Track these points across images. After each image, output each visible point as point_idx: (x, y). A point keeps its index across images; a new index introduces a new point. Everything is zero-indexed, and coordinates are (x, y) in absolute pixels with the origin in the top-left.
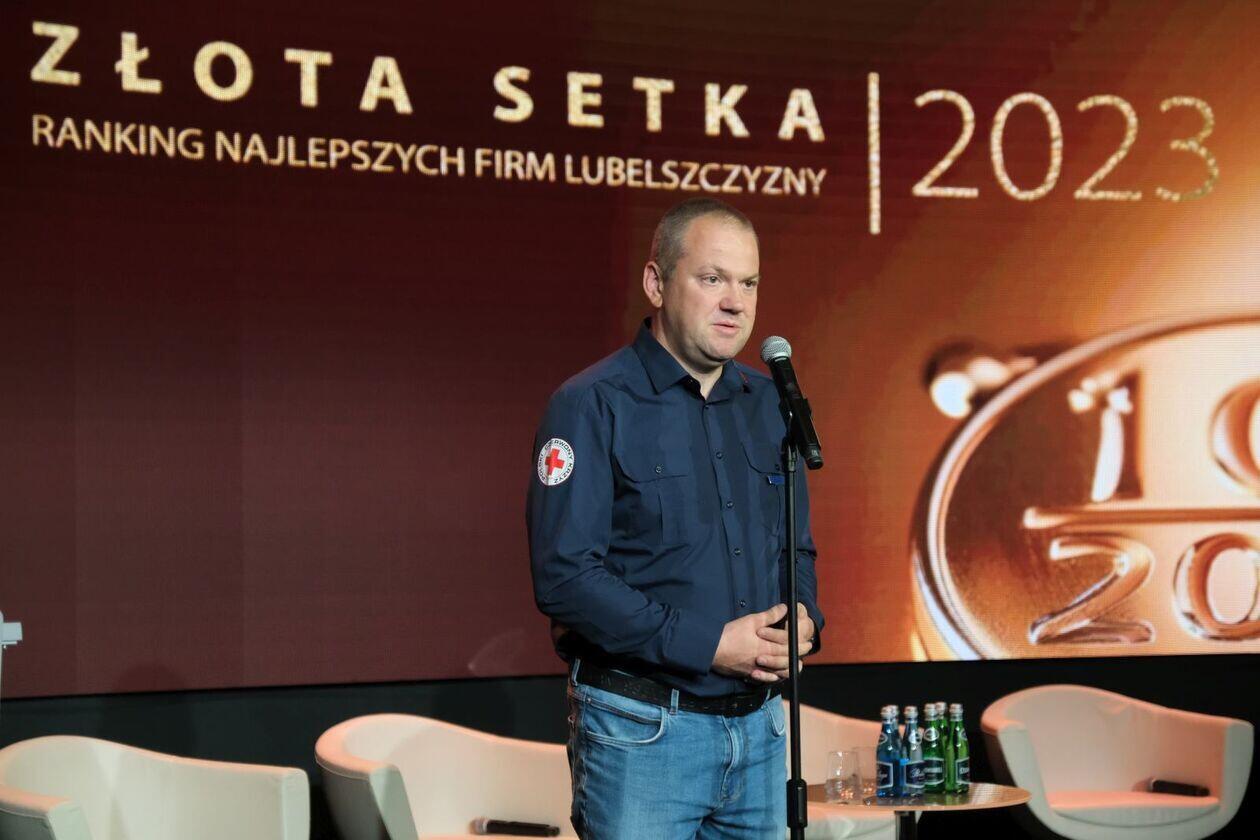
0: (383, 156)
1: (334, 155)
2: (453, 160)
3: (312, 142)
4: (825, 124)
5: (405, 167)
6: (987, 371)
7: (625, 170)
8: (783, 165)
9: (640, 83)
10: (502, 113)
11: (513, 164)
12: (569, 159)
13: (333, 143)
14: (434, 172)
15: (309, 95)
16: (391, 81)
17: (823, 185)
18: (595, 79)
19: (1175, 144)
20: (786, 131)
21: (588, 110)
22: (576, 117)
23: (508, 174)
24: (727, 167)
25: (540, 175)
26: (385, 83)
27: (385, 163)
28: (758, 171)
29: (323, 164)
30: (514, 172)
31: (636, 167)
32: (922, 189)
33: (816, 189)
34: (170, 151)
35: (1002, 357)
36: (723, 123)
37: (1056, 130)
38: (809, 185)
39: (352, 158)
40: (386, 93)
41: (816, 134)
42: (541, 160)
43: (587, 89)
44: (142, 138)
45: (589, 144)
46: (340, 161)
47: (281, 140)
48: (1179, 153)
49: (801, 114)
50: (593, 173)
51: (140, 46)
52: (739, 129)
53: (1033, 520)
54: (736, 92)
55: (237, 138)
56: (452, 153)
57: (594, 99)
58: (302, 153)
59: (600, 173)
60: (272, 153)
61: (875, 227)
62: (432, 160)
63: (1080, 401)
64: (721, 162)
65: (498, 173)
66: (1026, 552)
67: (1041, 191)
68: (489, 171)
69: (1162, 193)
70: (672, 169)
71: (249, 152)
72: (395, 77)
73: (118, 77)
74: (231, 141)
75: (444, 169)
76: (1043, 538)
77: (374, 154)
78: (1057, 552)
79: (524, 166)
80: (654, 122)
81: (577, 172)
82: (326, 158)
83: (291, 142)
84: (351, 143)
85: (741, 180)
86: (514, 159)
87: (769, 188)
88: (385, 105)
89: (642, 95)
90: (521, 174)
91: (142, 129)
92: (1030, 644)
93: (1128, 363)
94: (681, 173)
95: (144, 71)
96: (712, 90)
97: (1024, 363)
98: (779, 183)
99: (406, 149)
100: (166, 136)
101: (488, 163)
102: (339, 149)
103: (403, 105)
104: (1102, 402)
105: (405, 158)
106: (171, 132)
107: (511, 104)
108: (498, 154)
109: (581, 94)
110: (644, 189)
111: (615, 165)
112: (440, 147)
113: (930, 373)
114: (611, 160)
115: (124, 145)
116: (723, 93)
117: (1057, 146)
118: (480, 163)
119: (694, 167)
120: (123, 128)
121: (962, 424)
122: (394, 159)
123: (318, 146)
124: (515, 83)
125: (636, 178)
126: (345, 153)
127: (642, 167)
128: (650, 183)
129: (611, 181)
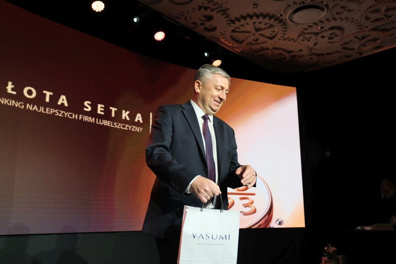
0: (61, 113)
1: (51, 112)
2: (75, 116)
3: (47, 109)
4: (143, 120)
5: (66, 116)
7: (107, 123)
8: (136, 126)
9: (111, 108)
10: (85, 109)
11: (86, 118)
12: (97, 119)
13: (52, 109)
14: (71, 118)
15: (47, 100)
16: (64, 100)
17: (142, 130)
18: (103, 106)
20: (136, 120)
21: (101, 111)
22: (99, 112)
23: (86, 120)
24: (126, 125)
25: (92, 121)
26: (63, 100)
27: (62, 115)
28: (131, 127)
29: (49, 113)
30: (87, 120)
31: (109, 123)
33: (141, 131)
34: (17, 106)
36: (125, 117)
38: (140, 130)
39: (55, 113)
40: (63, 102)
41: (141, 121)
42: (92, 119)
43: (101, 107)
44: (11, 102)
45: (101, 117)
46: (52, 113)
47: (41, 107)
49: (139, 118)
50: (102, 122)
51: (12, 85)
52: (128, 119)
54: (128, 112)
55: (32, 105)
56: (75, 115)
57: (103, 109)
58: (45, 110)
59: (103, 123)
60: (39, 109)
62: (71, 115)
64: (125, 124)
65: (84, 120)
68: (82, 119)
70: (116, 124)
71: (34, 108)
72: (65, 99)
73: (7, 90)
74: (30, 106)
75: (73, 118)
77: (60, 113)
79: (89, 119)
80: (113, 115)
81: (99, 122)
82: (50, 112)
83: (43, 108)
84: (55, 110)
85: (128, 128)
86: (87, 118)
87: (133, 130)
88: (63, 104)
89: (111, 110)
90: (88, 121)
91: (11, 100)
94: (118, 125)
95: (13, 89)
96: (124, 111)
98: (135, 129)
99: (66, 113)
100: (16, 103)
101: (82, 118)
102: (53, 111)
103: (66, 105)
105: (66, 115)
106: (17, 102)
107: (87, 108)
108: (84, 116)
109: (100, 108)
110: (111, 127)
111: (106, 122)
112: (73, 113)
114: (105, 121)
115: (6, 103)
116: (126, 112)
118: (80, 118)
119: (120, 124)
120: (7, 100)
122: (63, 114)
123: (48, 110)
124: (88, 104)
125: (109, 124)
126: (54, 112)
127: (110, 123)
128: (112, 126)
129: (105, 124)
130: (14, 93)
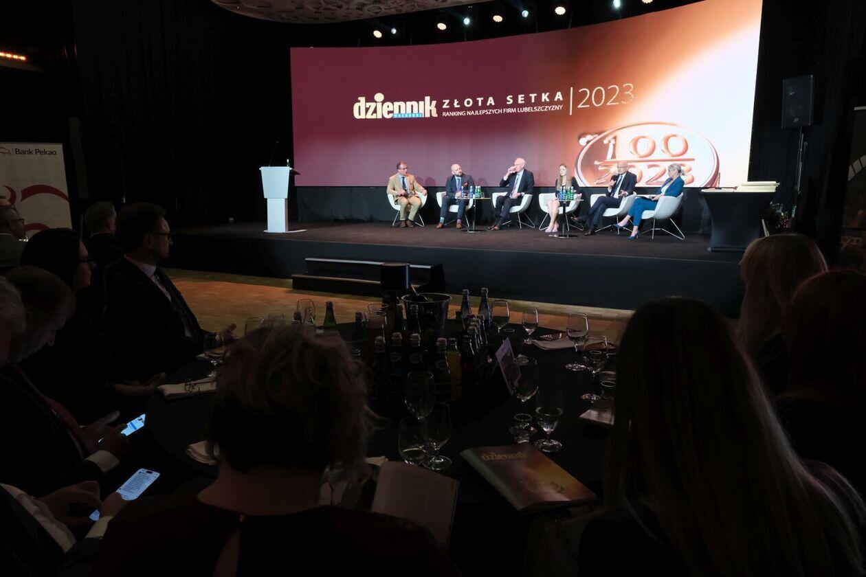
1: (483, 112)
2: (500, 111)
4: (563, 97)
6: (589, 137)
7: (528, 109)
8: (555, 105)
9: (531, 95)
10: (508, 103)
11: (509, 110)
12: (518, 109)
14: (497, 113)
15: (480, 104)
17: (562, 108)
18: (523, 96)
19: (626, 93)
20: (556, 99)
22: (520, 102)
23: (508, 112)
24: (546, 106)
25: (514, 111)
28: (551, 107)
29: (482, 114)
30: (510, 112)
32: (579, 106)
34: (461, 115)
35: (592, 135)
36: (545, 100)
37: (604, 93)
38: (560, 108)
39: (486, 112)
41: (561, 99)
42: (514, 109)
44: (457, 113)
45: (522, 106)
48: (627, 94)
49: (559, 96)
50: (522, 110)
51: (457, 101)
52: (548, 100)
53: (596, 163)
54: (548, 94)
57: (523, 99)
58: (479, 113)
59: (524, 110)
60: (475, 113)
61: (571, 114)
62: (497, 111)
63: (605, 142)
64: (544, 106)
66: (594, 169)
67: (600, 105)
68: (506, 112)
69: (623, 102)
70: (535, 108)
71: (472, 113)
72: (492, 101)
73: (454, 106)
74: (469, 112)
75: (499, 113)
76: (598, 166)
77: (489, 111)
78: (600, 168)
80: (533, 101)
81: (520, 111)
83: (477, 111)
84: (486, 110)
85: (548, 108)
87: (553, 109)
88: (491, 104)
89: (531, 97)
92: (594, 184)
93: (614, 135)
94: (538, 108)
96: (543, 94)
97: (597, 135)
98: (555, 108)
99: (494, 110)
100: (460, 113)
103: (493, 104)
104: (610, 142)
105: (493, 112)
107: (509, 101)
108: (507, 109)
109: (521, 99)
110: (531, 112)
111: (526, 109)
112: (499, 109)
113: (579, 138)
115: (455, 115)
116: (545, 95)
117: (604, 96)
118: (504, 111)
119: (540, 107)
121: (585, 147)
122: (491, 112)
123: (481, 111)
124: (510, 98)
125: (530, 110)
127: (531, 108)
130: (459, 106)
